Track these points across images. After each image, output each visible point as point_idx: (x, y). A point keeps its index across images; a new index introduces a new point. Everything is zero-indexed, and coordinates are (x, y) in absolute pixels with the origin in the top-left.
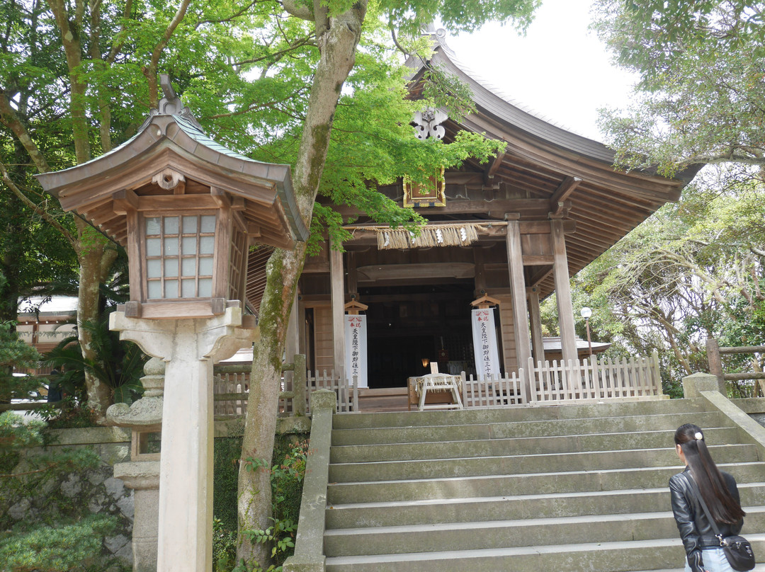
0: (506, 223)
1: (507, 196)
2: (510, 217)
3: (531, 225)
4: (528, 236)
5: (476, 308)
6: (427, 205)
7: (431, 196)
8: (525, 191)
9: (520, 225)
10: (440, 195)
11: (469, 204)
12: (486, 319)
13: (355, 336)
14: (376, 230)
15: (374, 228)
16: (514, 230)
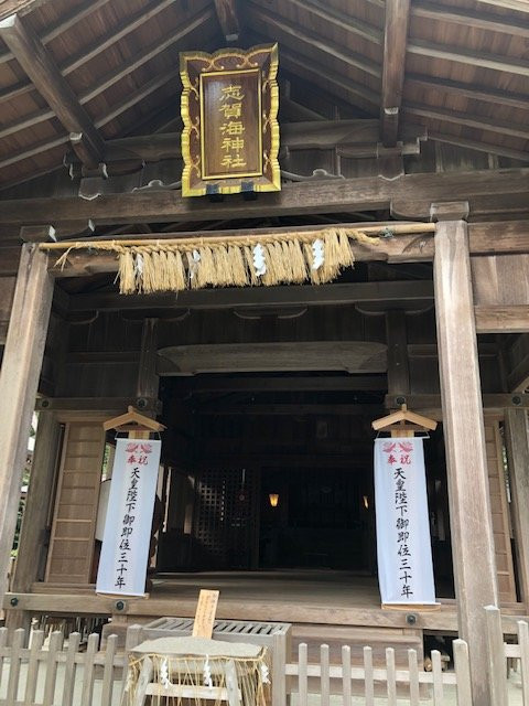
0: (430, 226)
1: (439, 169)
2: (443, 210)
3: (501, 231)
4: (492, 259)
5: (385, 434)
6: (236, 190)
7: (249, 171)
8: (486, 155)
9: (468, 231)
10: (269, 167)
11: (342, 187)
12: (405, 460)
13: (134, 483)
14: (117, 248)
15: (112, 245)
16: (453, 243)
